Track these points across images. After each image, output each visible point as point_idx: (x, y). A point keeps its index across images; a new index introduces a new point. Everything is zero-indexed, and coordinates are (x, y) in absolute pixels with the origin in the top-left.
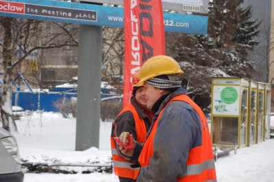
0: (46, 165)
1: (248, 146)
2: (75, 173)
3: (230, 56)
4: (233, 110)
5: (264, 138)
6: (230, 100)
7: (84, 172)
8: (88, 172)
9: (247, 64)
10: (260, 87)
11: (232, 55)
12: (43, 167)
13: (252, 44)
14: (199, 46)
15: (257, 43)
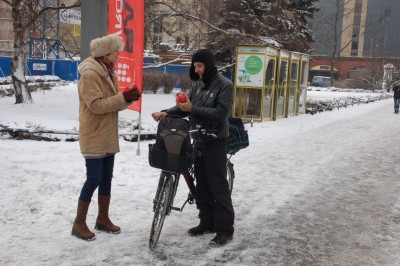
0: (27, 132)
1: (274, 119)
2: (58, 140)
3: (286, 23)
4: (257, 81)
5: (297, 112)
6: (255, 70)
7: (67, 140)
8: (72, 140)
9: (305, 33)
10: (293, 57)
11: (289, 23)
12: (25, 134)
13: (312, 10)
14: (250, 12)
15: (317, 10)
